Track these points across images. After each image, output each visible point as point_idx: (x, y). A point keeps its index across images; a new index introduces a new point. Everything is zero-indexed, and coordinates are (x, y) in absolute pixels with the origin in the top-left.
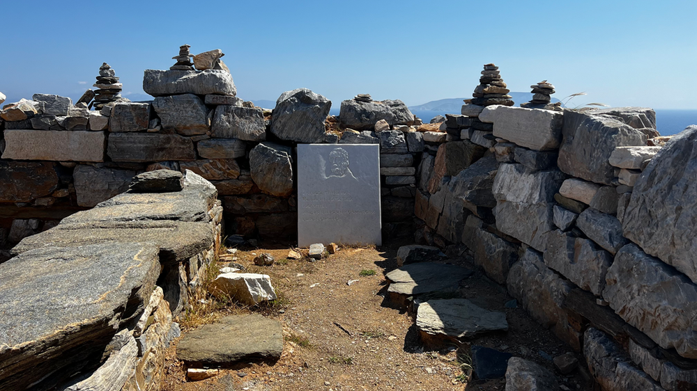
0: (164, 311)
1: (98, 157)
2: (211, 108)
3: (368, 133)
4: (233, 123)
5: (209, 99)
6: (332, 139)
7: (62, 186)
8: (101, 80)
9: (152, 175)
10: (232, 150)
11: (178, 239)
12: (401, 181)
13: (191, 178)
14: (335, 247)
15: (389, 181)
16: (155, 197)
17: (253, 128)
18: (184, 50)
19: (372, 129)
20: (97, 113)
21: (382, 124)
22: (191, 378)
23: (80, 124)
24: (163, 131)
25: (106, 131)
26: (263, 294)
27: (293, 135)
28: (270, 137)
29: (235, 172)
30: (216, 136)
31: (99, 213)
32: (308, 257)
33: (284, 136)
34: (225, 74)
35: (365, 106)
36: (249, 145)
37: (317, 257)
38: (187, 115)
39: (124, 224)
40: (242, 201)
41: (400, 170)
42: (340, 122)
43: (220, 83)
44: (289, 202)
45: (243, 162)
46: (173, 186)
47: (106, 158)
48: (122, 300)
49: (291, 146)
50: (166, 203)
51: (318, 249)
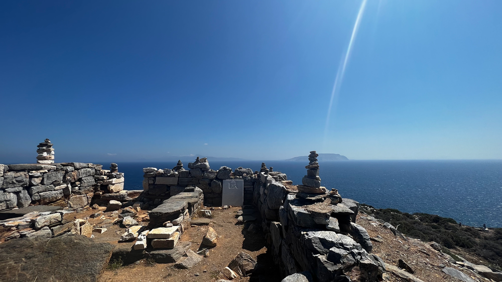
0: (188, 214)
1: (176, 184)
2: (203, 171)
3: (241, 177)
4: (208, 175)
5: (203, 169)
6: (232, 179)
7: (167, 190)
8: (178, 164)
9: (188, 188)
10: (207, 181)
11: (192, 201)
12: (249, 189)
13: (197, 189)
14: (231, 207)
15: (246, 189)
16: (188, 193)
17: (212, 176)
18: (198, 158)
19: (242, 175)
20: (177, 173)
21: (245, 174)
22: (192, 227)
23: (173, 175)
24: (191, 177)
25: (179, 177)
26: (209, 214)
27: (222, 178)
28: (217, 178)
29: (208, 187)
30: (204, 178)
31: (177, 196)
32: (223, 209)
33: (220, 178)
34: (207, 164)
35: (241, 170)
36: (212, 180)
37: (225, 209)
38: (197, 173)
39: (182, 198)
40: (209, 194)
41: (249, 187)
42: (234, 174)
43: (206, 165)
44: (220, 195)
45: (210, 185)
46: (192, 190)
47: (178, 184)
48: (182, 208)
49: (221, 180)
50: (190, 194)
51: (226, 207)
